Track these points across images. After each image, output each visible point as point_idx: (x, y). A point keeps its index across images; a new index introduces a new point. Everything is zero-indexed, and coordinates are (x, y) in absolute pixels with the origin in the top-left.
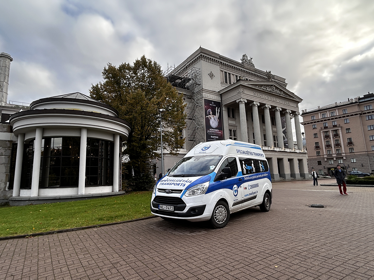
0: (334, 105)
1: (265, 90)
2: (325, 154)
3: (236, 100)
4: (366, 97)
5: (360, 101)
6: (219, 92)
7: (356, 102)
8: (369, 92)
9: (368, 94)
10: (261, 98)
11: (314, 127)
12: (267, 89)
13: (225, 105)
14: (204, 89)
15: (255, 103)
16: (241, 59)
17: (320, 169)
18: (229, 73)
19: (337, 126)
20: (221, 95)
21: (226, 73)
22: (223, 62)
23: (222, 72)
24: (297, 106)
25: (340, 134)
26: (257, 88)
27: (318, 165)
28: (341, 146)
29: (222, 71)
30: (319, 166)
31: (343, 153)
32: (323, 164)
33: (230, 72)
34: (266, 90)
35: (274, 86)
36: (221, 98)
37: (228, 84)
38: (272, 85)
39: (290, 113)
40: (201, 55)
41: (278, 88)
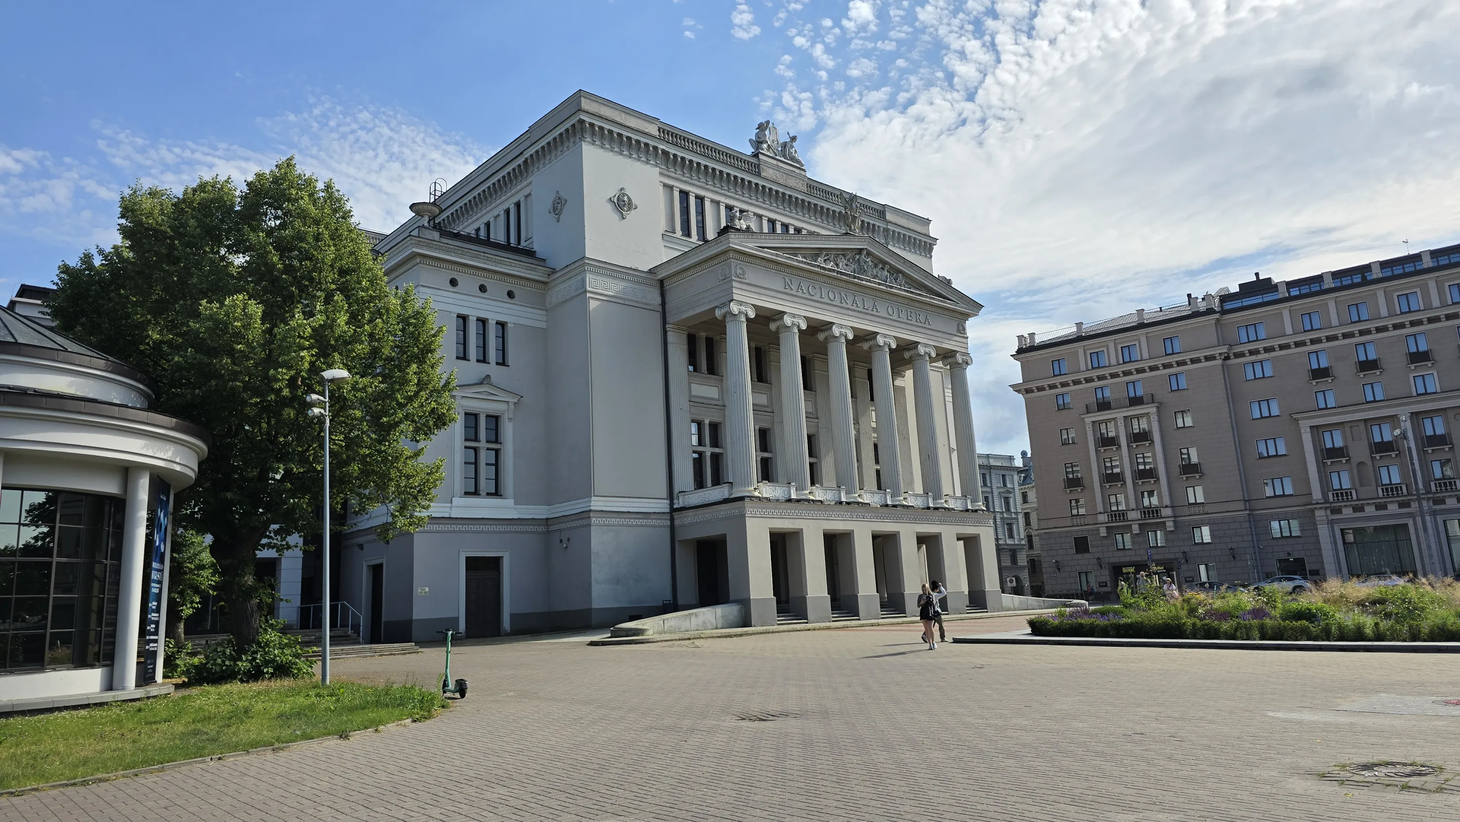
0: (1134, 321)
1: (829, 270)
2: (1100, 508)
3: (715, 308)
4: (1246, 289)
5: (1228, 306)
6: (651, 271)
7: (1210, 311)
8: (1257, 274)
9: (1255, 279)
10: (812, 300)
11: (1061, 402)
12: (837, 265)
13: (679, 325)
14: (589, 259)
15: (788, 320)
16: (750, 140)
17: (1084, 569)
18: (697, 197)
19: (1145, 399)
20: (661, 282)
21: (684, 194)
22: (672, 150)
23: (668, 190)
24: (961, 330)
25: (1154, 433)
26: (799, 261)
27: (1077, 552)
28: (1158, 480)
29: (671, 188)
30: (1080, 556)
31: (1167, 507)
32: (1095, 550)
33: (702, 193)
34: (834, 271)
35: (869, 254)
36: (663, 295)
37: (694, 237)
38: (860, 251)
39: (930, 357)
40: (582, 122)
41: (885, 263)
